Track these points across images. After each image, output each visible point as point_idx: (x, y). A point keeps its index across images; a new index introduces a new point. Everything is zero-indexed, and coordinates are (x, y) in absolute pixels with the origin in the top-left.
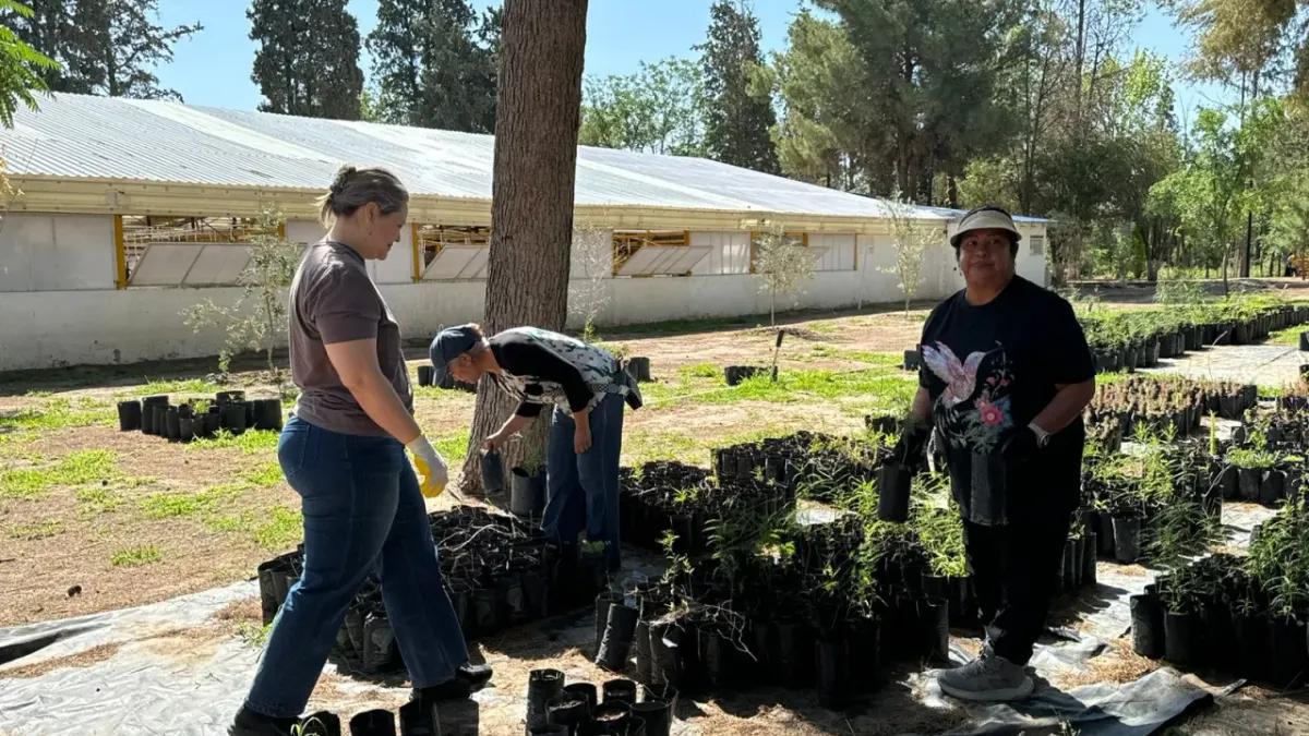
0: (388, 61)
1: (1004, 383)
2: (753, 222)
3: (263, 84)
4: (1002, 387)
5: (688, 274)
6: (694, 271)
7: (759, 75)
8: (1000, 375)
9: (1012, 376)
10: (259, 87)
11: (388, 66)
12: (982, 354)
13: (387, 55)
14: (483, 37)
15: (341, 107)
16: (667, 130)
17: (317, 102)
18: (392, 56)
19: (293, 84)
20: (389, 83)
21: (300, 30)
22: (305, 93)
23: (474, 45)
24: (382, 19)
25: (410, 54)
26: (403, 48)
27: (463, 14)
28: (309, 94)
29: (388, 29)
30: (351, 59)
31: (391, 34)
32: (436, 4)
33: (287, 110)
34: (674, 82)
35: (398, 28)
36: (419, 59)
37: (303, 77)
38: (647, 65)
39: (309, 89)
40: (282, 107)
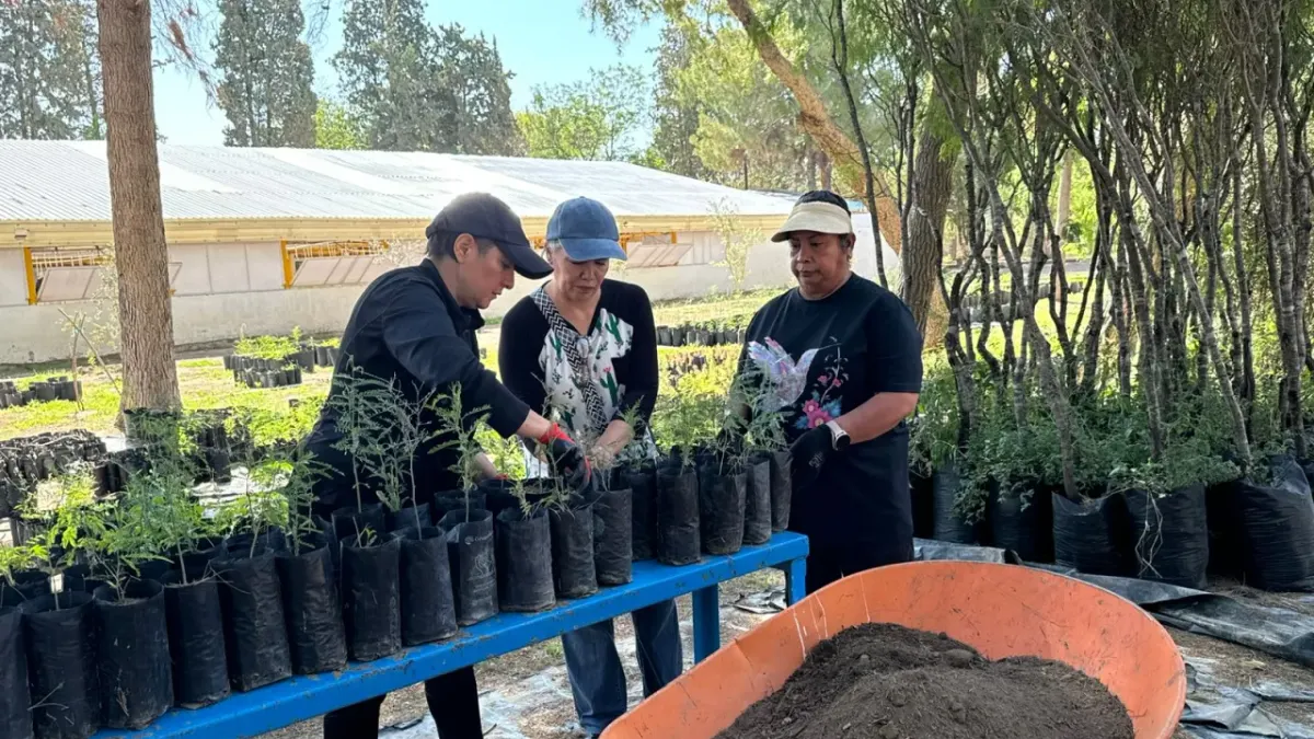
0: (354, 77)
1: (837, 383)
3: (227, 109)
4: (835, 387)
7: (683, 80)
8: (833, 372)
9: (846, 376)
10: (224, 112)
11: (354, 83)
12: (816, 350)
13: (352, 72)
14: (436, 54)
15: (298, 126)
16: (617, 131)
17: (277, 124)
18: (358, 74)
19: (253, 109)
20: (356, 99)
21: (258, 59)
22: (265, 117)
23: (432, 60)
24: (347, 40)
25: (374, 71)
26: (367, 66)
27: (422, 32)
28: (270, 115)
29: (353, 49)
30: (305, 85)
31: (357, 53)
32: (396, 24)
33: (249, 133)
34: (621, 87)
35: (363, 50)
36: (383, 75)
37: (261, 102)
38: (596, 71)
39: (268, 112)
40: (244, 129)
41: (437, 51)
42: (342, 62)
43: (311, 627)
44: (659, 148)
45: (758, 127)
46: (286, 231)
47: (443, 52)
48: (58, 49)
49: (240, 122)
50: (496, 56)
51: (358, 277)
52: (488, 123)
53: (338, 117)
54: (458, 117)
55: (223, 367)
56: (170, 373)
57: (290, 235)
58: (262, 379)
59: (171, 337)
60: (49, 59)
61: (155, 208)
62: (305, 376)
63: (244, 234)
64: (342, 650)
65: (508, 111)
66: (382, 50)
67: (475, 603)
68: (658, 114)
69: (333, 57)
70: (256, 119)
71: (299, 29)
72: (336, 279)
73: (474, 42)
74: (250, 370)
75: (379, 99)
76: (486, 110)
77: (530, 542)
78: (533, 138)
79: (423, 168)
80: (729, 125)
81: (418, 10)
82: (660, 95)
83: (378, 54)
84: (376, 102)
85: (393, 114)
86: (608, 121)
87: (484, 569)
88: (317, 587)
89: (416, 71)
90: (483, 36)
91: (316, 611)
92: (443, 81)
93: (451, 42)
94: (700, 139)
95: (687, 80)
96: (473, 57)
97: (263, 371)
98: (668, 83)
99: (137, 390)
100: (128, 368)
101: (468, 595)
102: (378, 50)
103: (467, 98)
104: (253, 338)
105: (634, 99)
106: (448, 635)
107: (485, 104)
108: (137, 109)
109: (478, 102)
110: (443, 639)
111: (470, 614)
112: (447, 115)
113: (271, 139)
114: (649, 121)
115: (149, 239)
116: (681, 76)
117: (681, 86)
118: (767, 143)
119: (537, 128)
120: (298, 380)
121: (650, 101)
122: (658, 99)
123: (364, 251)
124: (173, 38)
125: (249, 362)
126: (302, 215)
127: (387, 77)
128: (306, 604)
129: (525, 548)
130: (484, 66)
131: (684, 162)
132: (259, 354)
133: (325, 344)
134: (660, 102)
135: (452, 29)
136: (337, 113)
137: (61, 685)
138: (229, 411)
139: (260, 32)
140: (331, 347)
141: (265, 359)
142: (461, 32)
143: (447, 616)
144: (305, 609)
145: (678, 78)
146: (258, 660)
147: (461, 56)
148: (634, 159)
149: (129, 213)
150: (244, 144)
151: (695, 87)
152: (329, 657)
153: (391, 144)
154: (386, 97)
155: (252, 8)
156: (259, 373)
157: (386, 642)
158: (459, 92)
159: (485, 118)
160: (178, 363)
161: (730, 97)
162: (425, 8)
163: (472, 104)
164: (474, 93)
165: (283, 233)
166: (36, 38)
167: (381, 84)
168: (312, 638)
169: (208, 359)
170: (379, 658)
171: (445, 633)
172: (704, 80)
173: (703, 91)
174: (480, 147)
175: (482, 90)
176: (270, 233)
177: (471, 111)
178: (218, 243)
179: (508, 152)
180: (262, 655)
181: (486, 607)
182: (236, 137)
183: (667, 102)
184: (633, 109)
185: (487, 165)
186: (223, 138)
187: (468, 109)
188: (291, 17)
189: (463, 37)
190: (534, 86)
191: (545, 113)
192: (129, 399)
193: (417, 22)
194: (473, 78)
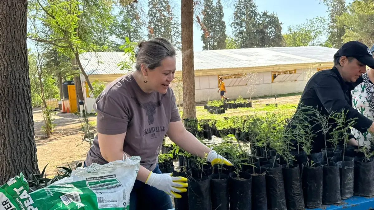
0: (236, 29)
2: (317, 65)
3: (203, 41)
5: (296, 80)
6: (298, 79)
7: (339, 19)
10: (203, 42)
11: (236, 31)
14: (260, 20)
15: (221, 44)
16: (316, 37)
17: (216, 44)
18: (237, 28)
19: (210, 40)
20: (236, 35)
21: (212, 27)
22: (213, 42)
23: (258, 22)
24: (235, 19)
25: (242, 27)
26: (240, 25)
27: (256, 14)
28: (214, 42)
29: (236, 21)
30: (223, 32)
31: (237, 22)
32: (248, 13)
33: (209, 47)
34: (317, 23)
35: (239, 21)
36: (244, 28)
37: (212, 38)
38: (309, 20)
39: (214, 41)
40: (207, 46)
41: (260, 19)
42: (233, 25)
43: (294, 194)
44: (330, 41)
45: (368, 31)
46: (219, 72)
47: (262, 19)
48: (165, 29)
49: (206, 44)
50: (277, 19)
51: (238, 84)
52: (274, 38)
53: (231, 41)
54: (265, 37)
55: (204, 108)
56: (194, 109)
57: (220, 73)
58: (215, 112)
59: (195, 100)
60: (163, 32)
61: (193, 66)
62: (226, 111)
63: (209, 73)
64: (303, 203)
65: (281, 34)
66: (245, 20)
67: (347, 191)
68: (330, 31)
69: (231, 24)
70: (211, 43)
71: (222, 17)
72: (231, 85)
73: (271, 15)
74: (212, 109)
75: (243, 35)
76: (274, 34)
77: (369, 171)
78: (288, 42)
79: (256, 52)
80: (356, 32)
81: (255, 8)
82: (330, 25)
83: (243, 22)
84: (242, 36)
85: (247, 38)
86: (312, 34)
87: (351, 179)
88: (296, 180)
89: (254, 25)
90: (274, 13)
91: (296, 189)
92: (261, 27)
93: (264, 16)
94: (345, 37)
95: (341, 19)
96: (271, 19)
97: (215, 109)
98: (334, 21)
99: (186, 114)
100: (184, 108)
101: (345, 188)
102: (243, 21)
103: (268, 32)
104: (211, 101)
105: (322, 27)
106: (339, 202)
107: (274, 32)
108: (189, 40)
109: (272, 32)
110: (337, 204)
111: (345, 195)
112: (262, 37)
113: (214, 48)
114: (327, 33)
115: (191, 74)
116: (339, 18)
117: (339, 21)
118: (371, 37)
119: (290, 38)
120: (224, 112)
121: (327, 27)
122: (329, 26)
123: (238, 77)
124: (197, 20)
125: (211, 107)
126: (224, 68)
127: (245, 28)
128: (293, 186)
129: (367, 172)
130: (274, 22)
131: (339, 45)
132: (213, 105)
133: (230, 102)
134: (330, 27)
135: (265, 12)
136: (231, 39)
137: (221, 205)
138: (209, 120)
139: (213, 20)
140: (232, 103)
141: (215, 106)
142: (267, 13)
143: (338, 196)
144: (292, 187)
145: (338, 19)
146: (277, 203)
147: (267, 20)
148: (321, 45)
149: (186, 67)
150: (207, 50)
151: (344, 21)
152: (299, 206)
153: (246, 47)
154: (245, 34)
155: (211, 13)
156: (214, 110)
157: (319, 202)
158: (266, 30)
159: (273, 37)
160: (196, 107)
161: (357, 23)
162: (257, 7)
163: (270, 33)
164: (271, 30)
165: (218, 73)
166: (160, 27)
167: (243, 30)
168: (294, 198)
169: (200, 106)
170: (316, 207)
171: (338, 201)
172: (348, 19)
173: (346, 22)
174: (272, 45)
175: (273, 28)
176: (215, 73)
177: (269, 35)
178: (202, 76)
179: (280, 46)
180: (279, 202)
181: (351, 193)
182: (206, 48)
183: (333, 27)
184: (322, 30)
185: (274, 50)
186: (202, 49)
187: (268, 35)
188: (220, 14)
189: (268, 14)
190: (289, 26)
191: (292, 34)
192: (184, 116)
193: (255, 11)
194: (271, 26)
